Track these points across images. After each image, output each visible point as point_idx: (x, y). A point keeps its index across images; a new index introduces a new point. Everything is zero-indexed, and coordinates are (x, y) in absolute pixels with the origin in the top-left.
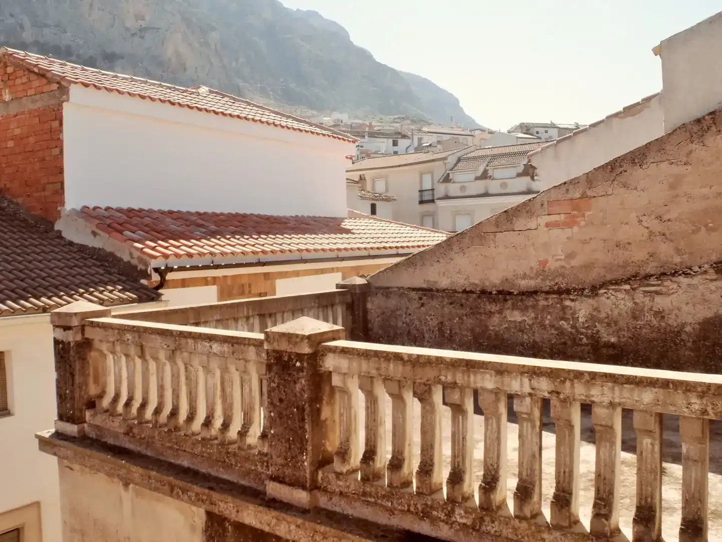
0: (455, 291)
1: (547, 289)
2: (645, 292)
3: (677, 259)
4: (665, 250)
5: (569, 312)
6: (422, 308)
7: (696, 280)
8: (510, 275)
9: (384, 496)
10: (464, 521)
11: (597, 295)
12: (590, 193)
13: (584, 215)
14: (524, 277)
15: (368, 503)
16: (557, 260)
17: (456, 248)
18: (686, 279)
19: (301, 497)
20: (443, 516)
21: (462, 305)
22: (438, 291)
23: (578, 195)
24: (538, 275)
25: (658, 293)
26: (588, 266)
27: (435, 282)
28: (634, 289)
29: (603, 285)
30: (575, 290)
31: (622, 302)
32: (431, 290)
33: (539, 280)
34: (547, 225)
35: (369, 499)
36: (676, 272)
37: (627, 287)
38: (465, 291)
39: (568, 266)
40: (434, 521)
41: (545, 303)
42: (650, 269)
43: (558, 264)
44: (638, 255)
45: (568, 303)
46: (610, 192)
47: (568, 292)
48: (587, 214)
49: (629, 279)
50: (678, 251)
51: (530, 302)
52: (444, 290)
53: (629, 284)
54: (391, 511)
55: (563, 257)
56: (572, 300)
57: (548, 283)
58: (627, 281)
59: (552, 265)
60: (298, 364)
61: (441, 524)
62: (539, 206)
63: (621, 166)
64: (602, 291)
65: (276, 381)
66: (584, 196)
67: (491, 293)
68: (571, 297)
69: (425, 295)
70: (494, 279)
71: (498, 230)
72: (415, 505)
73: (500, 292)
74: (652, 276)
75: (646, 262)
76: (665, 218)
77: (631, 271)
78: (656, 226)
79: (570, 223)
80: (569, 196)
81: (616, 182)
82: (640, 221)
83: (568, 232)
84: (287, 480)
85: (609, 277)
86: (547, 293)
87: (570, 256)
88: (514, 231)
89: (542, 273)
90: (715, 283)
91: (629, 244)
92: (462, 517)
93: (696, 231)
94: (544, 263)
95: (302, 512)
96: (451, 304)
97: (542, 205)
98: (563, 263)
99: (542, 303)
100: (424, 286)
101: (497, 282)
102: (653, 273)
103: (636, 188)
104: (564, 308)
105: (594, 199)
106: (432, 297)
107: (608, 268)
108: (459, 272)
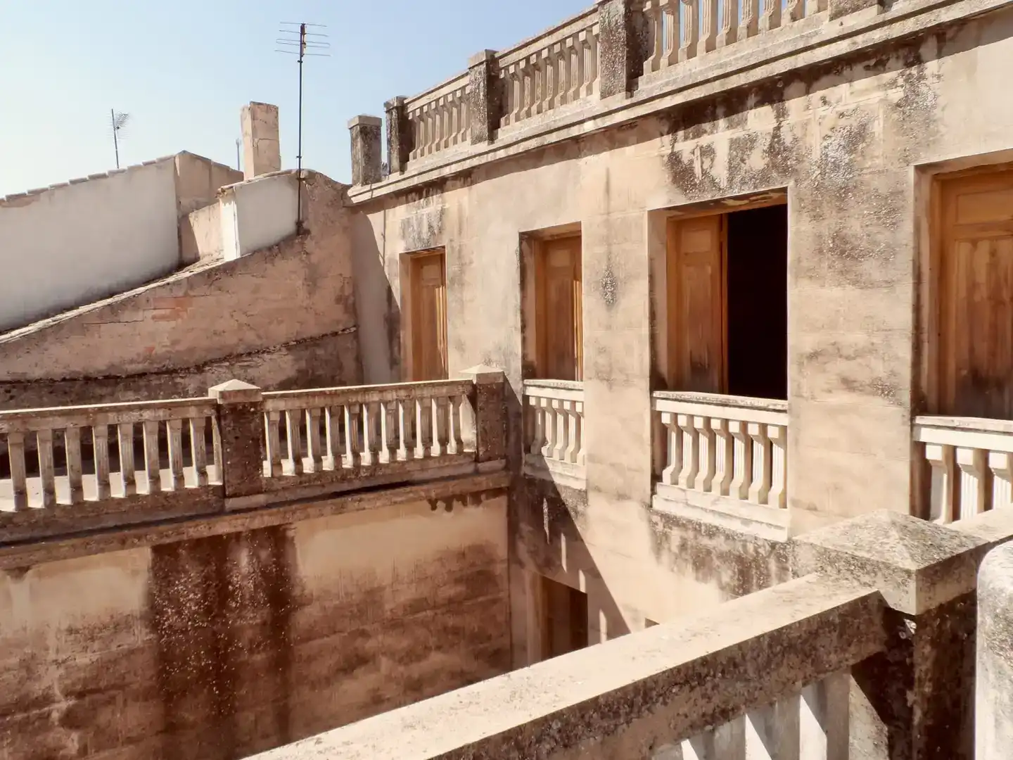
0: (53, 381)
1: (156, 370)
2: (240, 366)
3: (258, 342)
4: (250, 337)
5: (180, 387)
6: (11, 401)
7: (274, 356)
8: (116, 361)
9: (315, 479)
10: (366, 474)
11: (203, 371)
12: (192, 293)
13: (186, 311)
14: (132, 362)
15: (305, 487)
16: (164, 346)
17: (50, 339)
18: (269, 356)
19: (261, 499)
20: (353, 477)
21: (66, 393)
22: (29, 381)
23: (181, 294)
24: (145, 359)
25: (248, 366)
26: (191, 350)
27: (25, 374)
28: (232, 365)
29: (205, 364)
30: (182, 370)
31: (224, 375)
32: (19, 382)
33: (146, 364)
34: (154, 318)
35: (305, 485)
36: (258, 351)
37: (227, 364)
38: (64, 380)
39: (173, 351)
40: (350, 481)
41: (158, 382)
42: (241, 350)
43: (164, 349)
44: (230, 340)
45: (178, 380)
46: (208, 293)
47: (175, 371)
48: (189, 309)
49: (225, 358)
50: (259, 337)
51: (142, 382)
52: (37, 381)
53: (228, 361)
54: (323, 486)
55: (168, 344)
56: (182, 377)
57: (155, 366)
58: (225, 359)
59: (159, 350)
60: (252, 409)
61: (354, 481)
62: (144, 301)
63: (216, 275)
64: (207, 368)
65: (232, 425)
66: (186, 295)
67: (96, 379)
68: (181, 375)
69: (14, 387)
70: (99, 364)
71: (103, 321)
72: (336, 477)
73: (106, 377)
74: (242, 354)
75: (237, 345)
76: (249, 313)
77: (227, 352)
78: (244, 319)
79: (175, 316)
80: (174, 294)
81: (213, 287)
82: (232, 316)
83: (173, 324)
84: (243, 493)
85: (209, 358)
86: (156, 373)
87: (174, 343)
88: (120, 322)
89: (149, 358)
90: (286, 357)
91: (224, 332)
92: (364, 473)
93: (270, 323)
94: (152, 349)
95: (268, 506)
96: (51, 393)
97: (148, 301)
98: (168, 349)
99: (155, 382)
100: (9, 378)
101: (103, 368)
102: (242, 352)
103: (228, 291)
104: (175, 384)
105: (194, 298)
106: (25, 388)
107: (208, 350)
108: (57, 361)
